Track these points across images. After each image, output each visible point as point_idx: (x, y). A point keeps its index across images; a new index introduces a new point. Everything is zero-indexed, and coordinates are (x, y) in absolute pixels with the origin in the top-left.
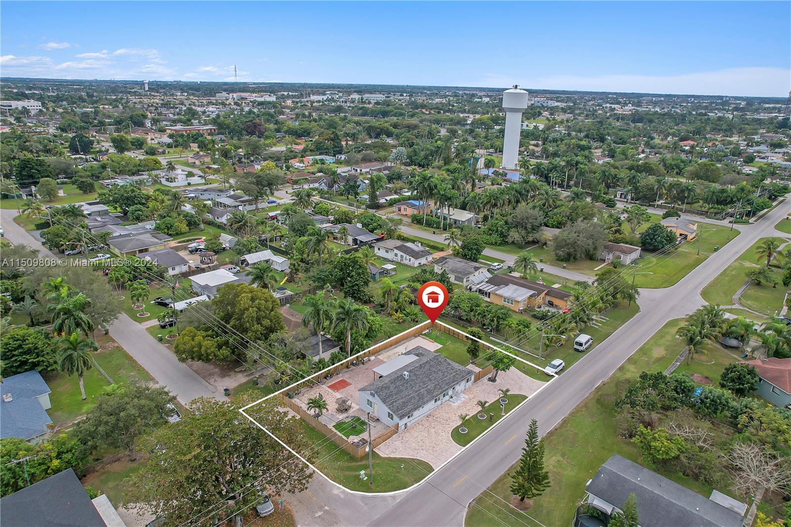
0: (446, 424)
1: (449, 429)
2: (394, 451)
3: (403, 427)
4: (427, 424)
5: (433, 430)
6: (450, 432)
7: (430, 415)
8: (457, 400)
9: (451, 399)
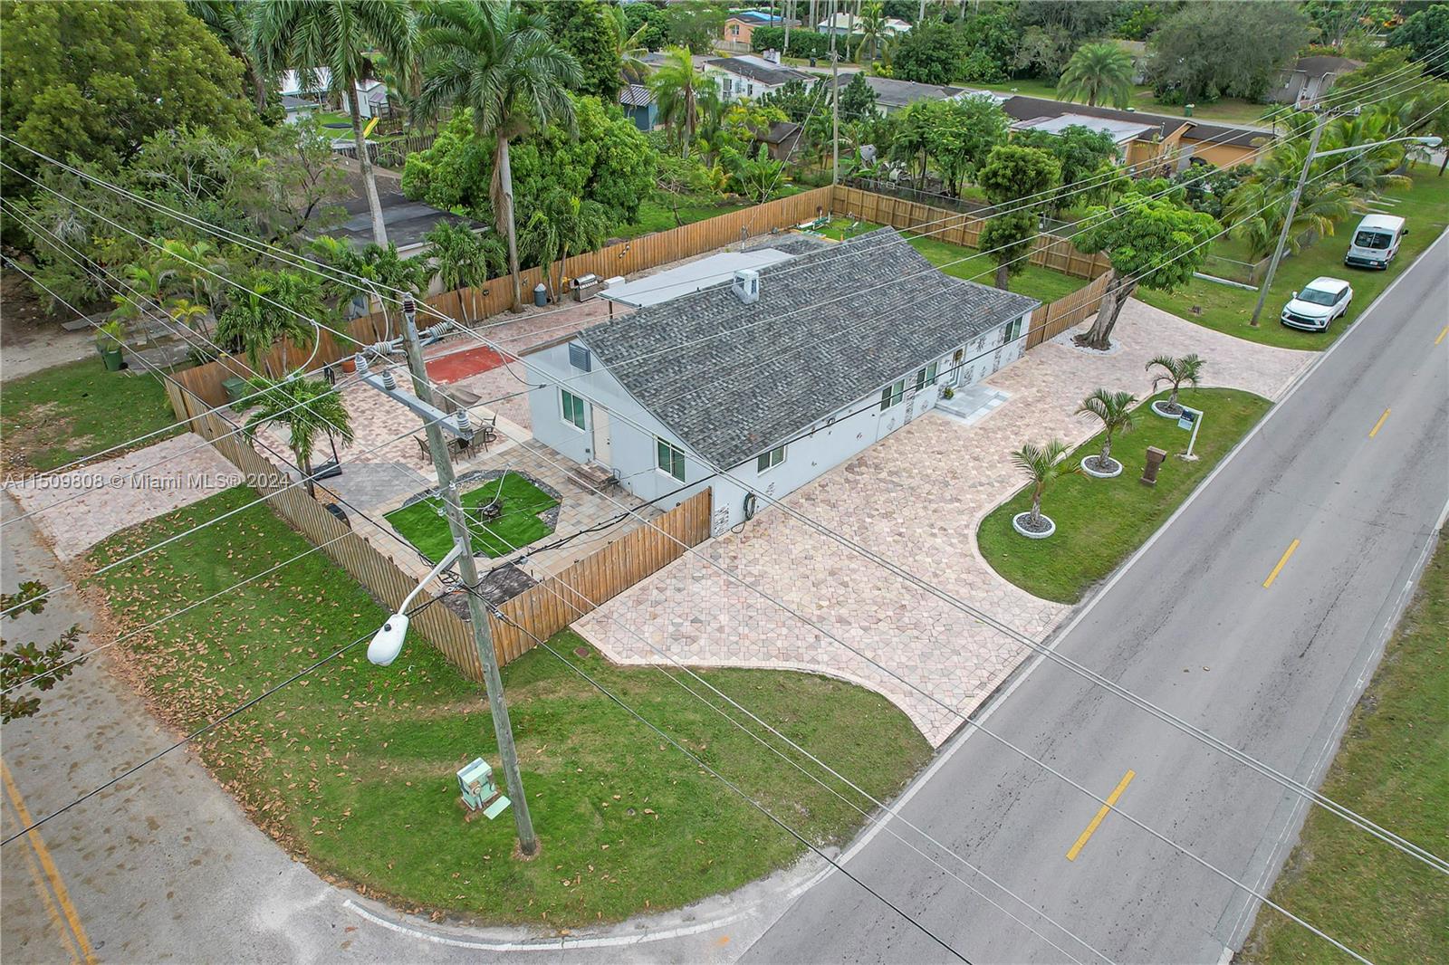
0: (943, 499)
1: (964, 520)
2: (687, 628)
3: (736, 514)
4: (851, 500)
5: (884, 527)
6: (972, 533)
7: (861, 461)
8: (973, 407)
9: (945, 403)
